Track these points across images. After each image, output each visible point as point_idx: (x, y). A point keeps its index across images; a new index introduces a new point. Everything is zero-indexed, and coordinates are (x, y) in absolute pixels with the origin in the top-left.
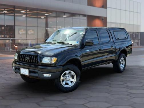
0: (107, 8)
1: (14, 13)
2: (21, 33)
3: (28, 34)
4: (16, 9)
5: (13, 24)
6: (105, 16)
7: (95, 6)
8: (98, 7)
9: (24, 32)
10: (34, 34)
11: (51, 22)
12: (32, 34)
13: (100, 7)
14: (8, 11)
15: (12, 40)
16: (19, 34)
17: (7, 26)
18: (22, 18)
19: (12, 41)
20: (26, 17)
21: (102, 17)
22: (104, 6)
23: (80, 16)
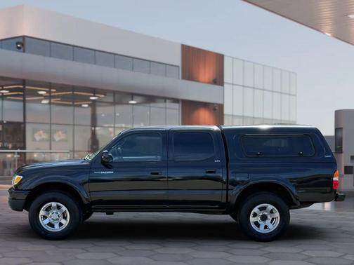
0: (225, 85)
1: (24, 96)
2: (38, 138)
3: (54, 140)
4: (27, 87)
5: (21, 120)
6: (219, 101)
7: (198, 81)
8: (205, 82)
9: (45, 136)
10: (66, 141)
11: (103, 115)
12: (61, 141)
13: (209, 83)
14: (11, 90)
15: (18, 153)
16: (34, 140)
17: (9, 123)
18: (40, 106)
19: (19, 156)
20: (50, 103)
21: (213, 104)
22: (218, 80)
23: (165, 102)
